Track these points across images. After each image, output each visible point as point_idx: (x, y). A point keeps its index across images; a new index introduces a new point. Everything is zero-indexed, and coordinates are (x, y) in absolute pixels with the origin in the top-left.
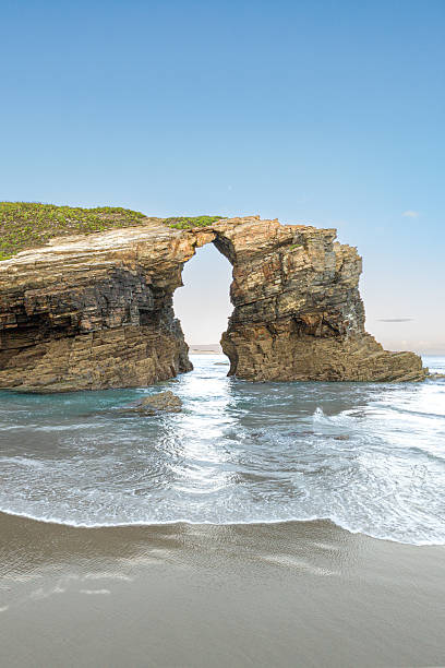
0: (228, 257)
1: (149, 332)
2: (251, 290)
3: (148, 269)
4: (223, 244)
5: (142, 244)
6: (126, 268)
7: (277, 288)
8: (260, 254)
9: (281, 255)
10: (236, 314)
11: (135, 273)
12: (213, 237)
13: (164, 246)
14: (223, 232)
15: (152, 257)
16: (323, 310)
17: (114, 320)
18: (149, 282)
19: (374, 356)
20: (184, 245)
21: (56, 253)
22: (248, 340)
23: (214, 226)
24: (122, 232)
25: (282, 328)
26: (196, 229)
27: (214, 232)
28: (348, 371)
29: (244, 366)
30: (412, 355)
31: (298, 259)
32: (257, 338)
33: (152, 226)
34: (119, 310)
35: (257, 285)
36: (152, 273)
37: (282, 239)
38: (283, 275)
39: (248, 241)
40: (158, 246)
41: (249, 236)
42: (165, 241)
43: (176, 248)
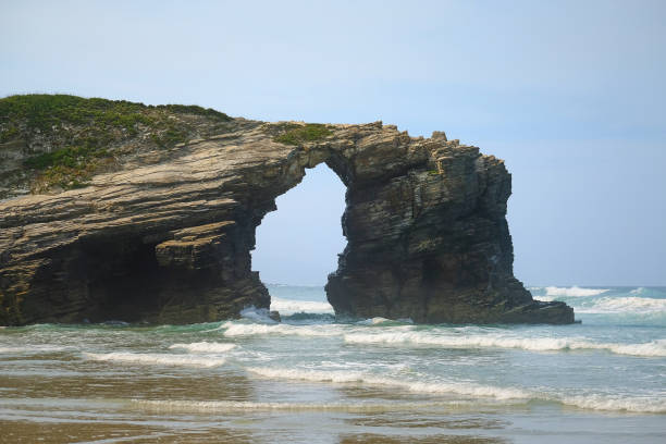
7: (407, 223)
9: (414, 182)
10: (350, 249)
12: (329, 155)
14: (342, 150)
20: (293, 168)
23: (330, 142)
26: (309, 146)
27: (330, 150)
30: (564, 305)
31: (436, 191)
37: (413, 159)
38: (415, 208)
39: (372, 161)
40: (269, 173)
41: (374, 155)
42: (277, 166)
43: (287, 172)
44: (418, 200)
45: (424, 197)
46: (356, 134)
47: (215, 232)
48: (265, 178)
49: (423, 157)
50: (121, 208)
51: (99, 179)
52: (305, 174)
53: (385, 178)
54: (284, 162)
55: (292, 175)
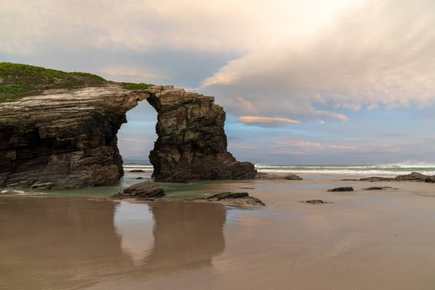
0: (156, 108)
2: (169, 127)
3: (110, 113)
4: (153, 100)
5: (108, 97)
6: (99, 112)
7: (184, 127)
8: (175, 107)
9: (187, 109)
10: (159, 140)
11: (104, 115)
12: (148, 96)
13: (121, 99)
14: (155, 94)
15: (113, 105)
16: (208, 140)
17: (96, 142)
18: (110, 120)
19: (233, 164)
20: (131, 100)
21: (53, 100)
22: (166, 155)
23: (149, 90)
24: (92, 89)
25: (186, 149)
26: (139, 90)
27: (149, 93)
28: (221, 172)
29: (165, 170)
30: (250, 164)
31: (196, 112)
32: (172, 154)
33: (111, 87)
34: (97, 137)
35: (172, 125)
36: (112, 114)
37: (187, 100)
38: (188, 120)
39: (169, 99)
40: (117, 100)
41: (170, 97)
42: (122, 97)
43: (127, 101)
44: (189, 117)
45: (192, 115)
48: (116, 102)
49: (191, 98)
50: (27, 109)
52: (137, 104)
54: (125, 96)
55: (130, 103)
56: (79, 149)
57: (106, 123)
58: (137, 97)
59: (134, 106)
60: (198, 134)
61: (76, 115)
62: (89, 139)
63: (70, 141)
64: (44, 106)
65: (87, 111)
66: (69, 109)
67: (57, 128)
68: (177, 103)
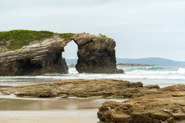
1: (56, 66)
2: (82, 54)
3: (55, 50)
5: (54, 44)
6: (50, 51)
7: (88, 53)
9: (89, 45)
10: (79, 60)
11: (52, 52)
14: (74, 39)
15: (56, 47)
16: (99, 59)
17: (48, 64)
18: (55, 53)
20: (64, 43)
21: (33, 48)
22: (81, 67)
23: (72, 37)
24: (48, 40)
25: (90, 64)
26: (67, 39)
27: (72, 39)
32: (84, 66)
33: (55, 37)
34: (49, 62)
37: (89, 40)
39: (81, 41)
40: (57, 44)
41: (81, 40)
42: (59, 43)
43: (62, 44)
44: (90, 49)
45: (91, 48)
46: (78, 35)
47: (42, 57)
48: (57, 45)
49: (91, 39)
50: (26, 53)
51: (24, 47)
52: (67, 44)
53: (84, 45)
54: (61, 42)
55: (64, 44)
56: (43, 67)
57: (53, 55)
58: (66, 41)
59: (66, 45)
60: (95, 57)
61: (42, 54)
62: (46, 63)
63: (40, 64)
64: (31, 51)
65: (45, 52)
66: (39, 51)
67: (36, 60)
68: (85, 42)
